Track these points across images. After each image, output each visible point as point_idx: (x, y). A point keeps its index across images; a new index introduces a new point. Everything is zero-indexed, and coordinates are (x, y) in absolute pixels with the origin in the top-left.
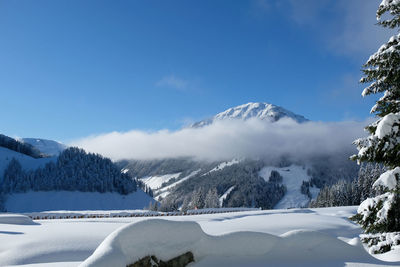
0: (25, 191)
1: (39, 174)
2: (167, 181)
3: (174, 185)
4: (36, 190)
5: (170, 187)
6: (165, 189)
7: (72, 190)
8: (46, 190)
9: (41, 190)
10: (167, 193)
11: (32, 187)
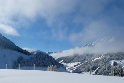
0: (23, 66)
1: (27, 61)
2: (76, 65)
3: (78, 66)
4: (26, 66)
5: (77, 67)
6: (75, 67)
7: (38, 66)
8: (29, 66)
9: (28, 66)
10: (76, 69)
11: (25, 65)
